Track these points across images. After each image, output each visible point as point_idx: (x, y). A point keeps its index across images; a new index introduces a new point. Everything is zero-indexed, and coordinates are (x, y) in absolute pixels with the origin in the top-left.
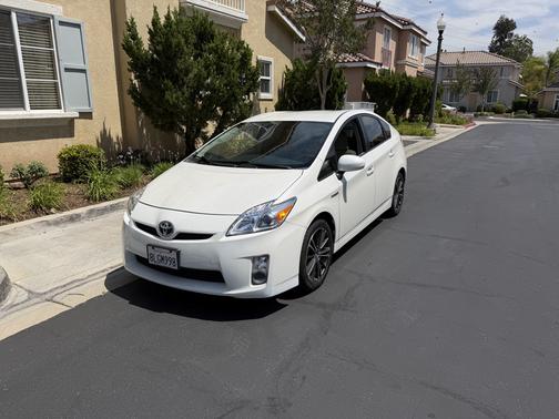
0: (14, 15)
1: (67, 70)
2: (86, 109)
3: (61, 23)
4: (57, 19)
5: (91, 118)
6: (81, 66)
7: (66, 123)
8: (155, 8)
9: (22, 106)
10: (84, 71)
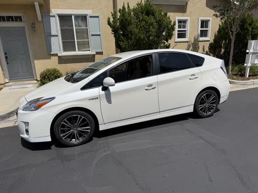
0: (73, 17)
1: (92, 35)
2: (100, 50)
3: (90, 17)
4: (89, 15)
5: (102, 54)
6: (98, 33)
7: (92, 56)
8: (128, 3)
9: (75, 50)
10: (99, 35)
